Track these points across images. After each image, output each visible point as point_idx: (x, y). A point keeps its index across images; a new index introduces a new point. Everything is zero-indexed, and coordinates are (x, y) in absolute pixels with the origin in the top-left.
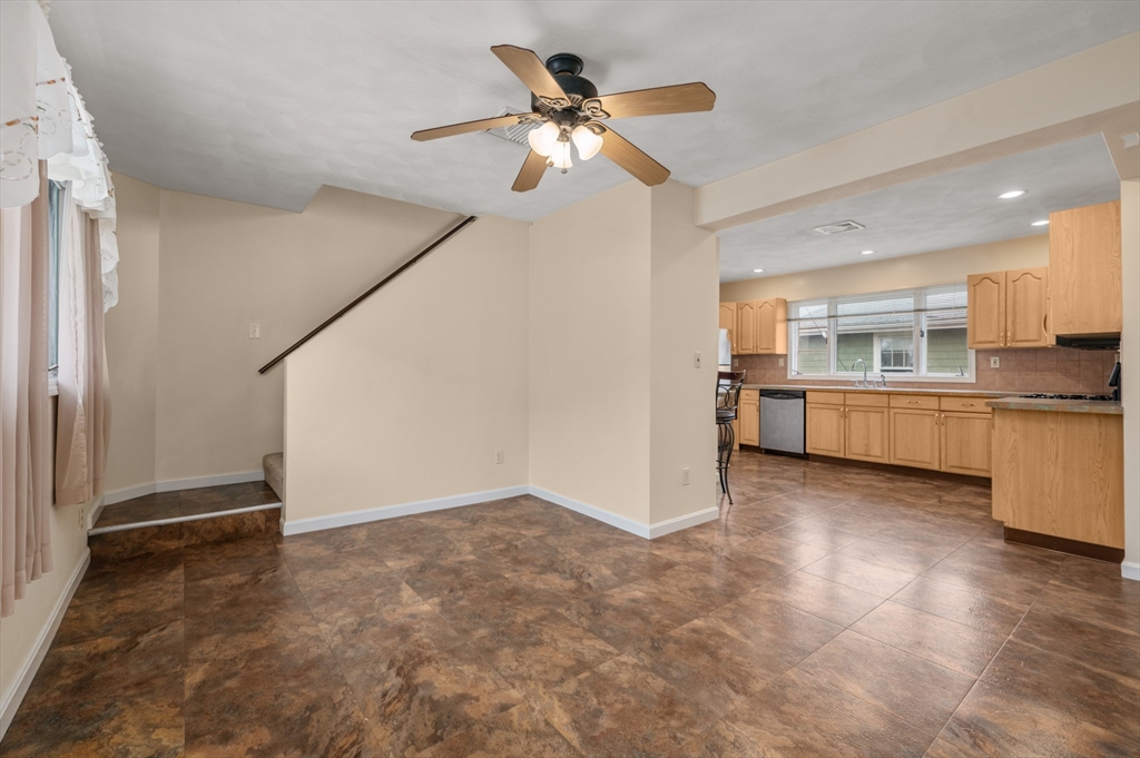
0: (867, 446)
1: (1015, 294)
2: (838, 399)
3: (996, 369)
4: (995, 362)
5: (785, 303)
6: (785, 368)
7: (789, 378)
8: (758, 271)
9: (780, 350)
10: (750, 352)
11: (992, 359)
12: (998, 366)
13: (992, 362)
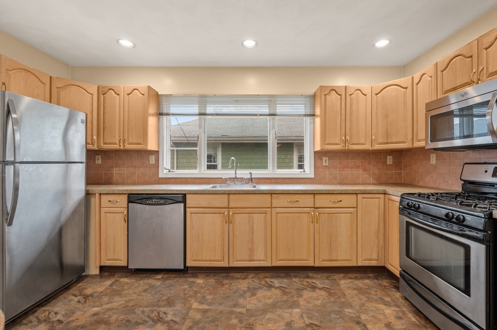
0: (251, 250)
1: (351, 105)
2: (221, 201)
3: (325, 166)
4: (325, 162)
5: (157, 98)
6: (157, 166)
7: (161, 176)
8: (126, 43)
9: (152, 146)
10: (116, 147)
11: (324, 158)
12: (327, 164)
13: (324, 161)
